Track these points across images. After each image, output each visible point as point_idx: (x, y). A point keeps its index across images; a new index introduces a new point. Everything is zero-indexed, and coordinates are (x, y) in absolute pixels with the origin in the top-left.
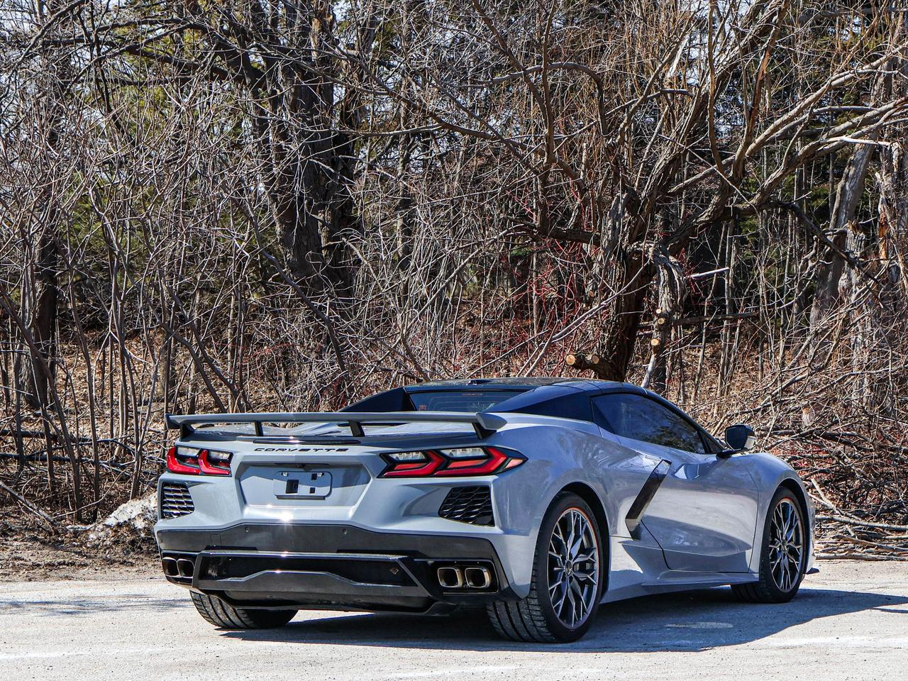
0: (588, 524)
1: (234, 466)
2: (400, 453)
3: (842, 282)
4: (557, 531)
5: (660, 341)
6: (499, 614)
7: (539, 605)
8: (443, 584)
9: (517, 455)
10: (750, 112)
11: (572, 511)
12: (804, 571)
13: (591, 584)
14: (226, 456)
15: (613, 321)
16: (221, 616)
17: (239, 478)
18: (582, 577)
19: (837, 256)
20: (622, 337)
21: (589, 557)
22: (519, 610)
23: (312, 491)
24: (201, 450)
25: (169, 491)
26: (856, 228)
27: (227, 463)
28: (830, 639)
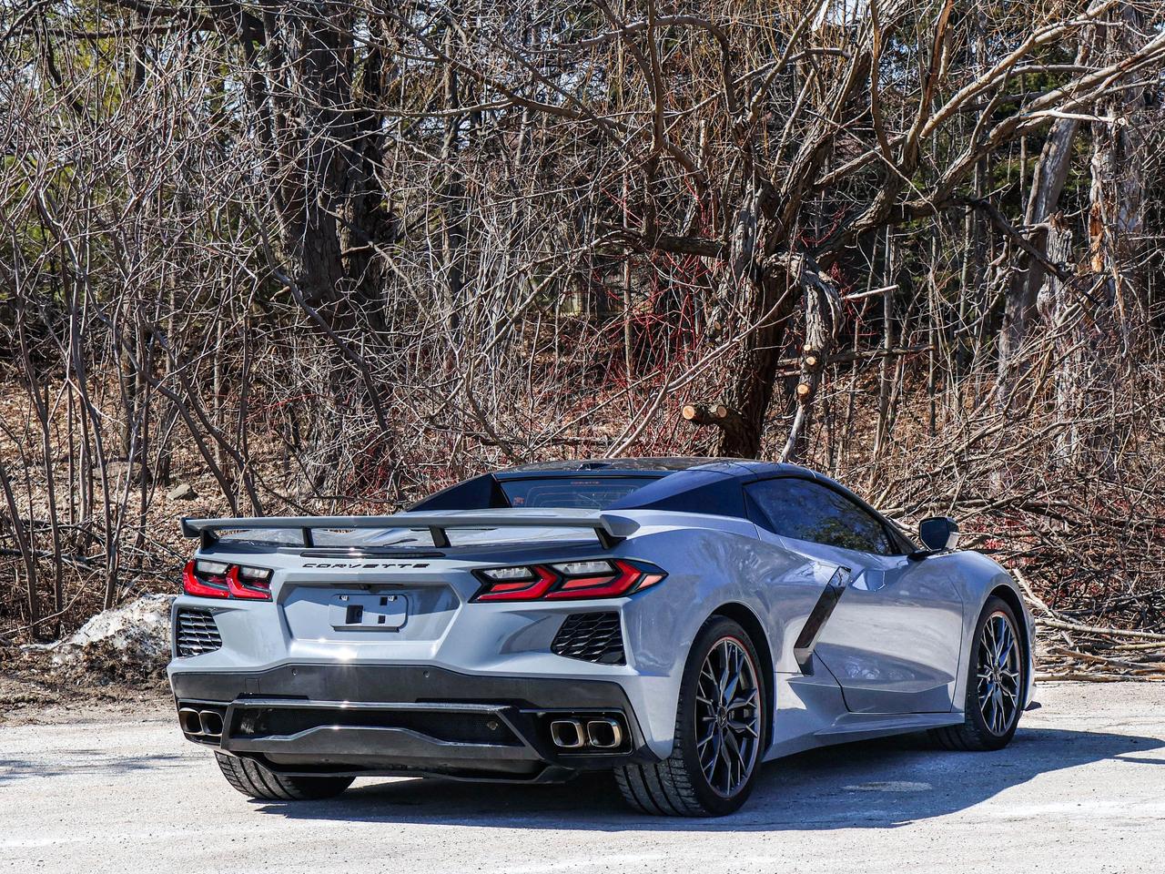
0: (747, 658)
1: (275, 588)
2: (499, 569)
3: (1043, 296)
4: (706, 669)
5: (810, 388)
6: (630, 780)
7: (684, 768)
8: (558, 742)
9: (653, 569)
10: (927, 79)
11: (726, 641)
12: (1021, 707)
13: (751, 737)
14: (263, 574)
15: (743, 359)
16: (256, 784)
17: (282, 603)
18: (739, 727)
19: (1034, 261)
20: (757, 380)
21: (748, 702)
22: (658, 774)
23: (382, 620)
24: (230, 566)
25: (187, 620)
26: (1060, 223)
27: (265, 582)
28: (1070, 807)
